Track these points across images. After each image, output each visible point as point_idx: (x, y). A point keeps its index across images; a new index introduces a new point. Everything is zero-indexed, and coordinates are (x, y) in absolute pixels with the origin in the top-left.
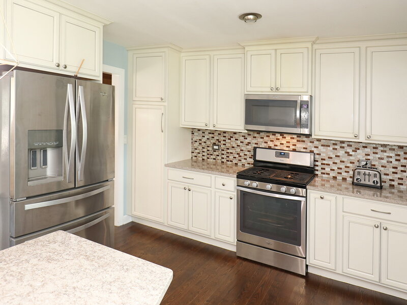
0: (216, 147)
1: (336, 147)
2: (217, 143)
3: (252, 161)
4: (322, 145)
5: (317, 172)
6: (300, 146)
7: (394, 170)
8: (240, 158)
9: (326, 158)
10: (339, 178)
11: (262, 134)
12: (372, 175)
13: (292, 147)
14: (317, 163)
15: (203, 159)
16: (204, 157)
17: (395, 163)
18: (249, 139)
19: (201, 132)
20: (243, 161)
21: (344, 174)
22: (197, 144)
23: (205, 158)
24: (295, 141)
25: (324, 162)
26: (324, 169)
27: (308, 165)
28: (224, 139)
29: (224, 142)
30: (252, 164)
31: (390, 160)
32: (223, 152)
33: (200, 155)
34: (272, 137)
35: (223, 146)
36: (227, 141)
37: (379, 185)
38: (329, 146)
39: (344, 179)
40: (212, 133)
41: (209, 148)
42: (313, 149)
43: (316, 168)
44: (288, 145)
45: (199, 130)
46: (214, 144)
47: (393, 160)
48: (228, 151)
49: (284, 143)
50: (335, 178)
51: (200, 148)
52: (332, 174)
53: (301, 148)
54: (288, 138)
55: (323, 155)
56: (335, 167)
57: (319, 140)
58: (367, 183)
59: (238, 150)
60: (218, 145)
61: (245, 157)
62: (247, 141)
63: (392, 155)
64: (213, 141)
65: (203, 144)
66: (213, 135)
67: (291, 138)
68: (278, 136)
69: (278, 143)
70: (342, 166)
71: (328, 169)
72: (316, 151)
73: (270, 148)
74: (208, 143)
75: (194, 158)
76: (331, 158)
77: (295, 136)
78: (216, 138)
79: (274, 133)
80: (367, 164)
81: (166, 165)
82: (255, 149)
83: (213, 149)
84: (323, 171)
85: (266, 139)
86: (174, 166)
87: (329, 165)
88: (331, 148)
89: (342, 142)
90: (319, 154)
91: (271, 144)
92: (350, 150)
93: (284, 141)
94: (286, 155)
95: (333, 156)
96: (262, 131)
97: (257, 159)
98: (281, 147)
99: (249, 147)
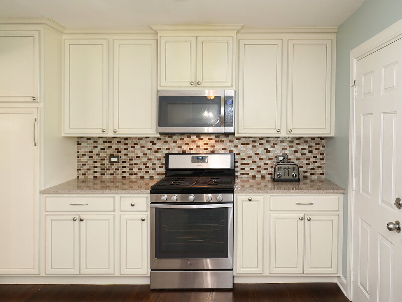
0: (114, 159)
1: (255, 144)
2: (116, 153)
3: (163, 170)
4: (242, 144)
5: (236, 174)
6: (219, 147)
7: (307, 162)
8: (147, 169)
9: (246, 157)
10: (259, 176)
11: (175, 137)
12: (292, 169)
13: (210, 149)
14: (237, 164)
15: (96, 177)
16: (96, 174)
17: (308, 154)
18: (159, 145)
19: (92, 142)
20: (151, 172)
21: (263, 172)
22: (87, 157)
23: (98, 174)
24: (213, 142)
25: (244, 162)
26: (244, 169)
27: (229, 167)
28: (125, 147)
29: (125, 152)
30: (162, 174)
31: (304, 152)
32: (124, 164)
33: (91, 172)
34: (187, 140)
35: (124, 157)
36: (130, 149)
37: (297, 178)
38: (248, 144)
39: (263, 177)
40: (108, 141)
41: (103, 162)
42: (233, 149)
43: (236, 169)
44: (205, 147)
45: (89, 139)
46: (112, 155)
47: (306, 152)
48: (132, 162)
50: (254, 177)
51: (91, 162)
52: (252, 173)
53: (219, 149)
54: (205, 139)
55: (243, 155)
56: (254, 166)
57: (238, 139)
58: (287, 177)
59: (145, 159)
60: (117, 156)
61: (154, 167)
62: (156, 147)
63: (306, 147)
64: (110, 152)
65: (96, 157)
66: (109, 144)
67: (209, 139)
68: (194, 138)
69: (194, 146)
70: (261, 164)
71: (247, 169)
72: (235, 151)
73: (184, 153)
74: (103, 154)
75: (82, 177)
76: (251, 156)
77: (213, 137)
78: (114, 147)
79: (189, 135)
80: (284, 158)
81: (42, 192)
82: (167, 156)
83: (110, 161)
84: (243, 172)
85: (180, 142)
86: (56, 191)
87: (248, 164)
88: (250, 146)
89: (261, 139)
90: (239, 154)
91: (186, 148)
92: (268, 146)
93: (201, 144)
94: (201, 159)
95: (253, 154)
96: (174, 134)
97: (170, 167)
98: (198, 150)
99: (159, 155)
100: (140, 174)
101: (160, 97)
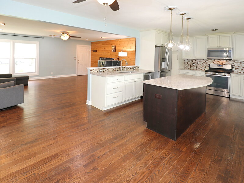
1: (241, 63)
2: (194, 63)
3: (208, 68)
4: (236, 63)
5: (233, 71)
6: (226, 63)
8: (203, 67)
9: (237, 66)
10: (242, 72)
11: (212, 60)
13: (224, 64)
14: (233, 68)
18: (207, 62)
19: (188, 60)
20: (205, 68)
22: (187, 63)
23: (189, 68)
24: (225, 62)
25: (236, 68)
27: (230, 68)
32: (197, 66)
33: (188, 67)
34: (216, 61)
35: (196, 64)
36: (198, 62)
40: (192, 60)
41: (191, 65)
42: (232, 64)
43: (233, 70)
45: (187, 59)
46: (193, 63)
48: (199, 65)
49: (220, 62)
52: (239, 71)
54: (222, 61)
56: (240, 69)
57: (234, 61)
59: (203, 65)
62: (206, 62)
65: (189, 64)
68: (218, 60)
69: (218, 63)
72: (233, 64)
73: (215, 64)
74: (191, 63)
75: (185, 68)
76: (239, 66)
77: (225, 60)
79: (217, 59)
82: (209, 65)
83: (193, 65)
84: (236, 70)
85: (213, 61)
86: (182, 69)
87: (238, 68)
88: (239, 64)
91: (216, 63)
93: (221, 62)
94: (221, 66)
96: (212, 59)
97: (210, 67)
98: (220, 64)
99: (207, 64)
100: (201, 68)
101: (208, 50)
